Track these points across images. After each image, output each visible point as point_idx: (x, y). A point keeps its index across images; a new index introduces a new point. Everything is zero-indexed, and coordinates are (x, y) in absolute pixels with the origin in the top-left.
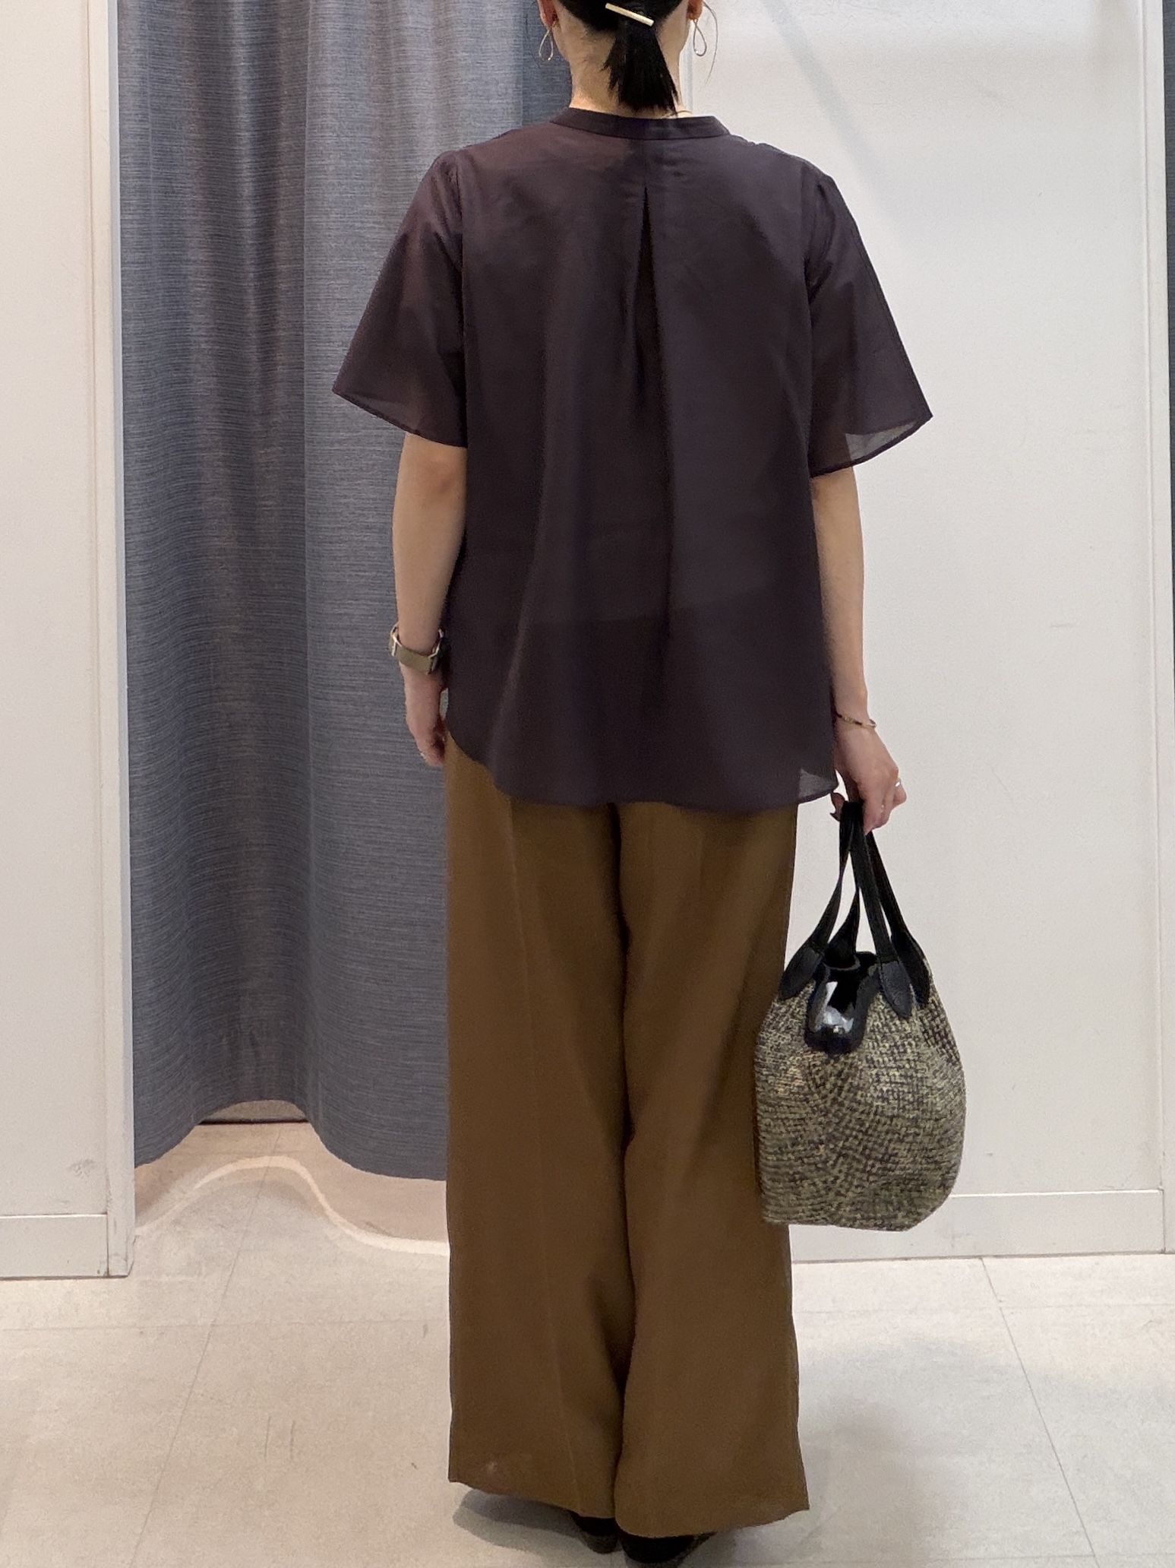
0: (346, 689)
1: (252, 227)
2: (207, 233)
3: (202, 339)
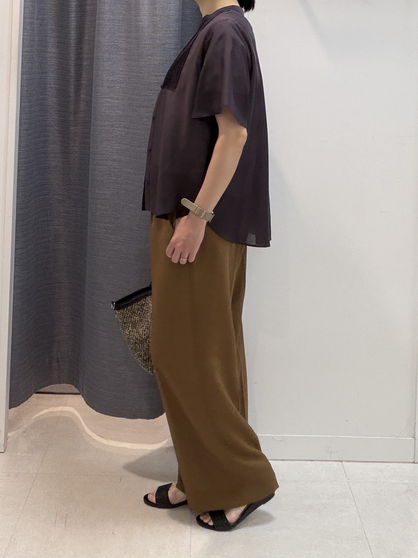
0: (102, 223)
1: (75, 40)
2: (56, 41)
3: (52, 83)
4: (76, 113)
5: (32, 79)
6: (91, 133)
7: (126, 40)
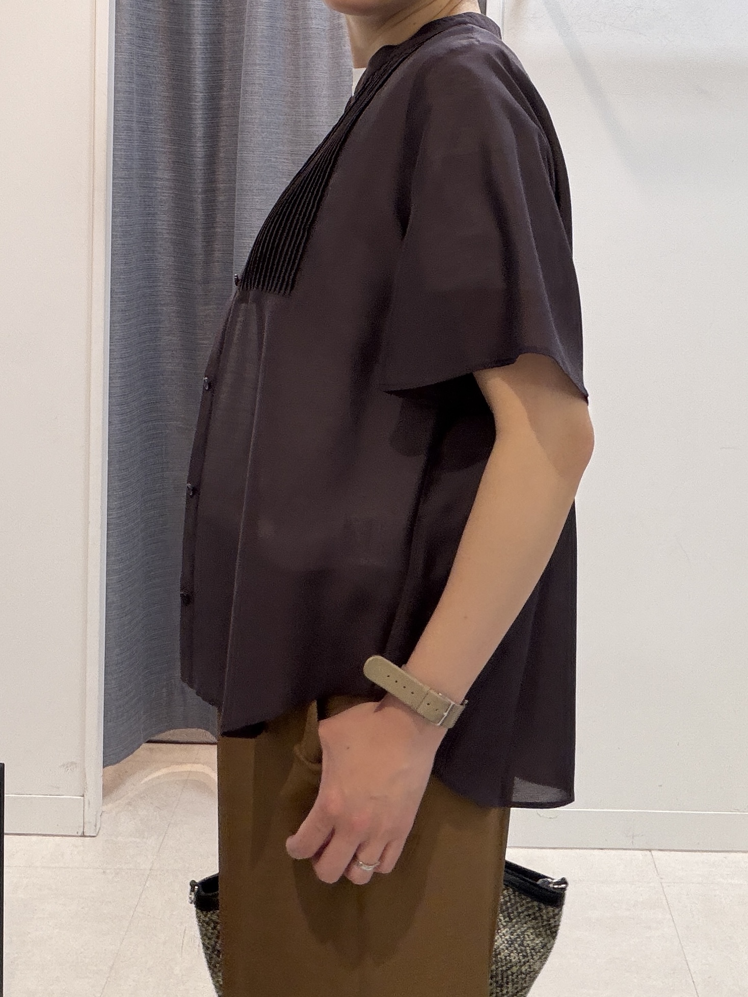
1: (202, 158)
2: (170, 160)
3: (164, 231)
4: (206, 281)
5: (130, 225)
7: (290, 158)
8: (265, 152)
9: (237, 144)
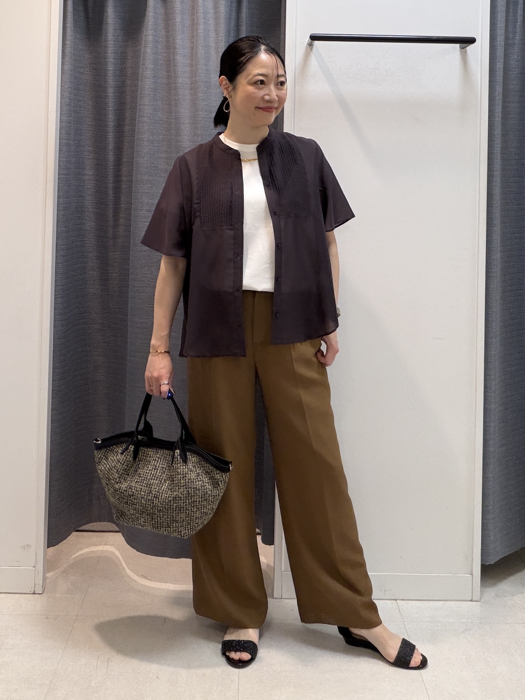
1: (113, 162)
2: (93, 163)
3: (89, 207)
4: (115, 237)
5: (69, 203)
6: (130, 258)
8: (150, 158)
9: (134, 153)
